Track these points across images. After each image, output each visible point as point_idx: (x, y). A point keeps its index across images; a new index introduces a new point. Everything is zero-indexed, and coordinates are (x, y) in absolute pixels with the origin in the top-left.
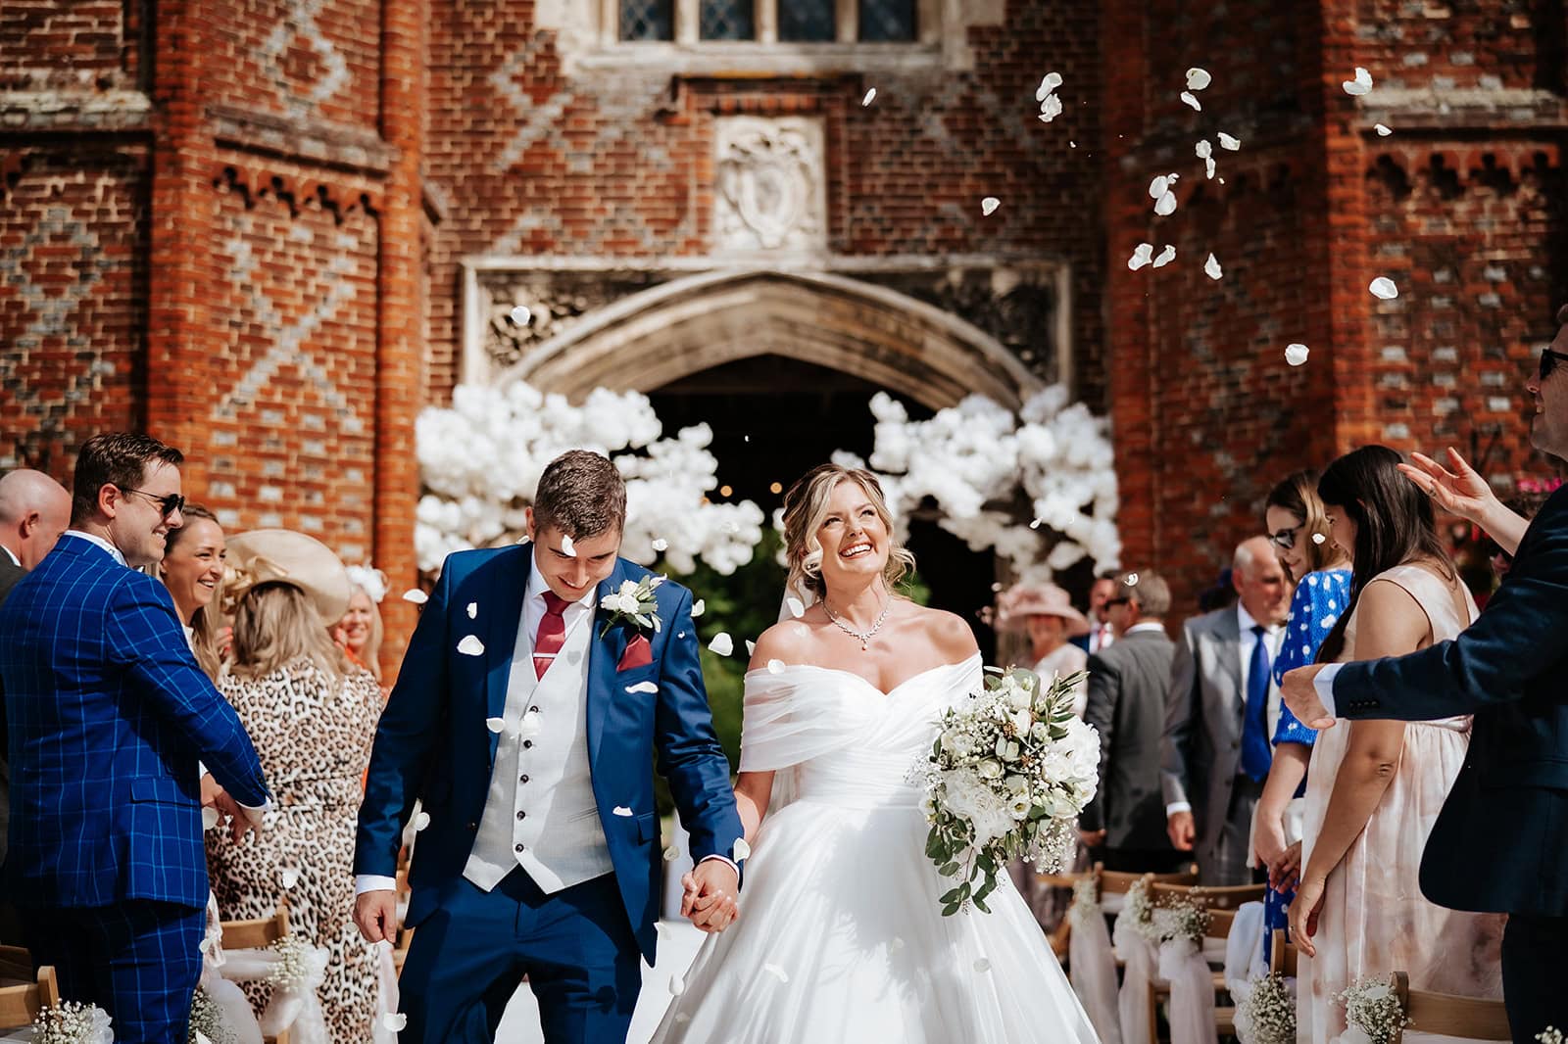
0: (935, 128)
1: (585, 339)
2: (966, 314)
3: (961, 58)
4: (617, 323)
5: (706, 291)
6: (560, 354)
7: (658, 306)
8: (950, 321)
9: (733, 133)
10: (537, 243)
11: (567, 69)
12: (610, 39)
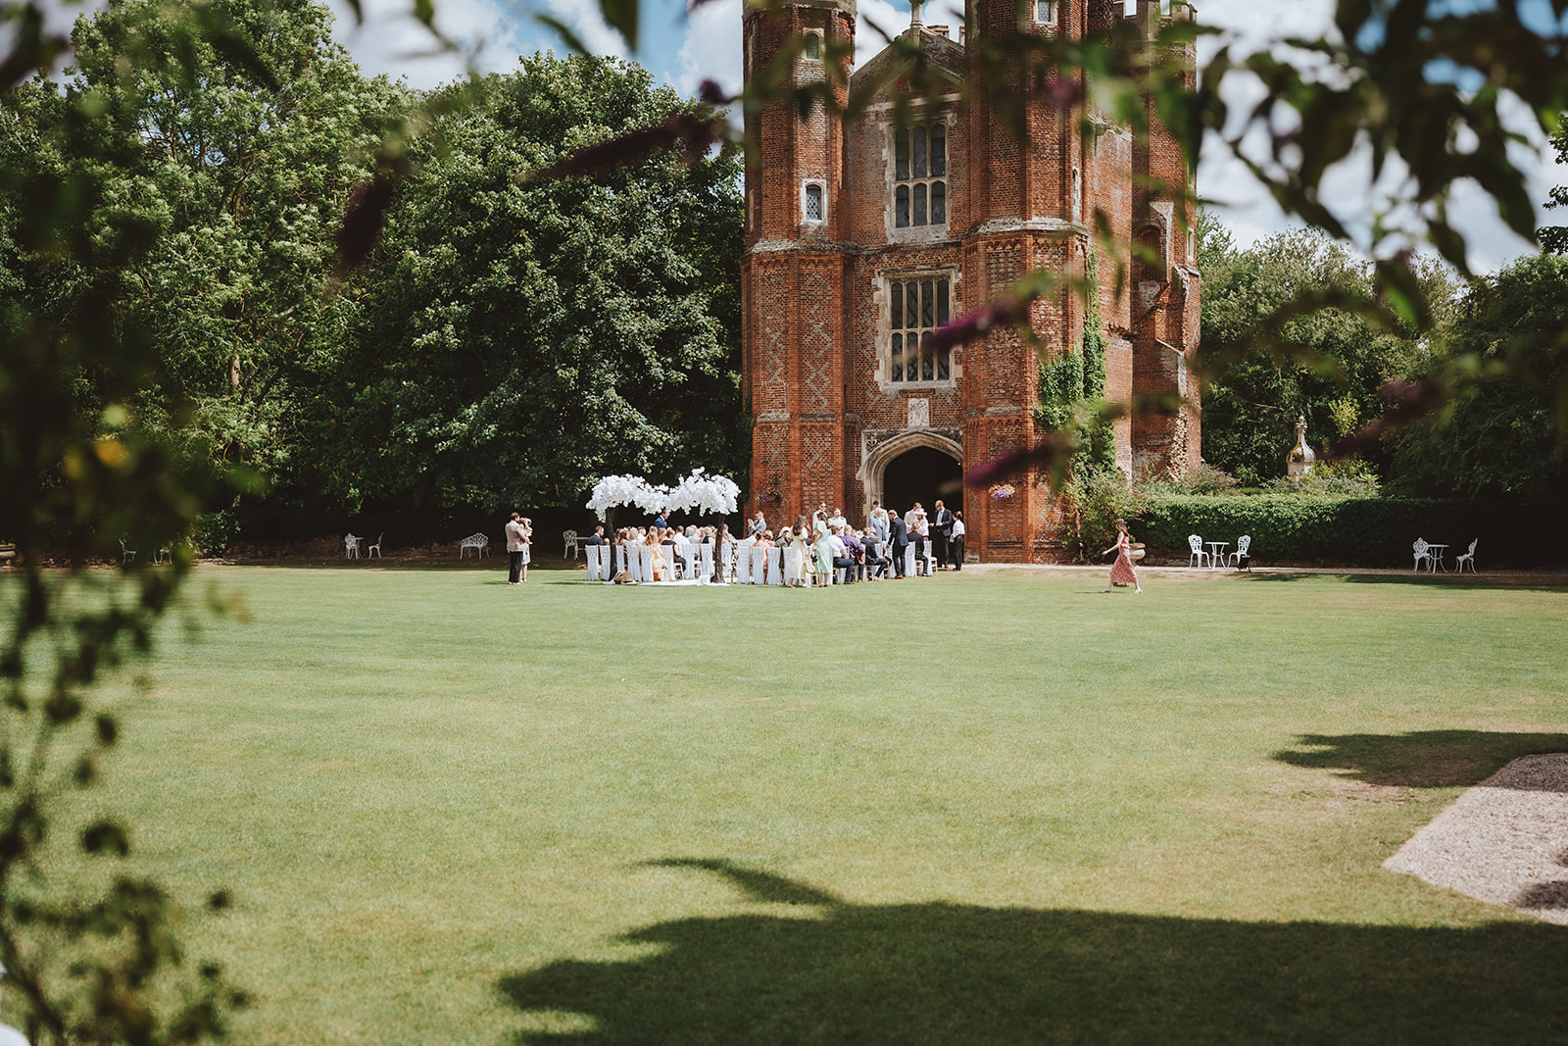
0: (949, 401)
1: (884, 446)
2: (954, 440)
3: (954, 385)
4: (890, 443)
5: (906, 435)
6: (879, 449)
7: (897, 439)
8: (951, 441)
9: (912, 401)
10: (875, 426)
11: (880, 389)
12: (889, 381)
